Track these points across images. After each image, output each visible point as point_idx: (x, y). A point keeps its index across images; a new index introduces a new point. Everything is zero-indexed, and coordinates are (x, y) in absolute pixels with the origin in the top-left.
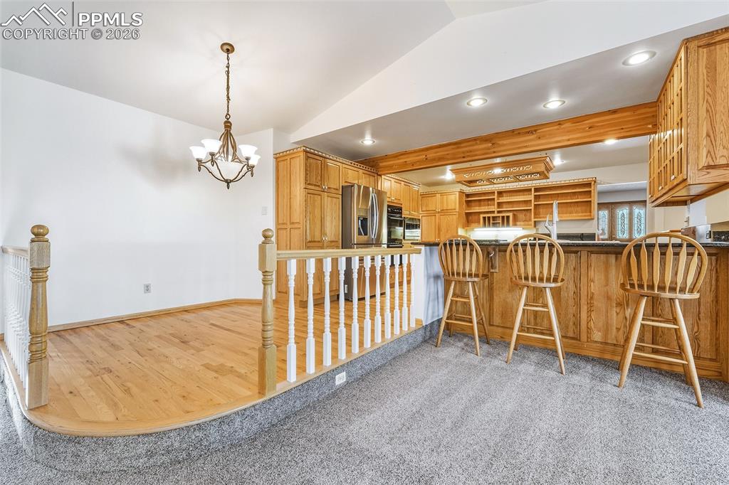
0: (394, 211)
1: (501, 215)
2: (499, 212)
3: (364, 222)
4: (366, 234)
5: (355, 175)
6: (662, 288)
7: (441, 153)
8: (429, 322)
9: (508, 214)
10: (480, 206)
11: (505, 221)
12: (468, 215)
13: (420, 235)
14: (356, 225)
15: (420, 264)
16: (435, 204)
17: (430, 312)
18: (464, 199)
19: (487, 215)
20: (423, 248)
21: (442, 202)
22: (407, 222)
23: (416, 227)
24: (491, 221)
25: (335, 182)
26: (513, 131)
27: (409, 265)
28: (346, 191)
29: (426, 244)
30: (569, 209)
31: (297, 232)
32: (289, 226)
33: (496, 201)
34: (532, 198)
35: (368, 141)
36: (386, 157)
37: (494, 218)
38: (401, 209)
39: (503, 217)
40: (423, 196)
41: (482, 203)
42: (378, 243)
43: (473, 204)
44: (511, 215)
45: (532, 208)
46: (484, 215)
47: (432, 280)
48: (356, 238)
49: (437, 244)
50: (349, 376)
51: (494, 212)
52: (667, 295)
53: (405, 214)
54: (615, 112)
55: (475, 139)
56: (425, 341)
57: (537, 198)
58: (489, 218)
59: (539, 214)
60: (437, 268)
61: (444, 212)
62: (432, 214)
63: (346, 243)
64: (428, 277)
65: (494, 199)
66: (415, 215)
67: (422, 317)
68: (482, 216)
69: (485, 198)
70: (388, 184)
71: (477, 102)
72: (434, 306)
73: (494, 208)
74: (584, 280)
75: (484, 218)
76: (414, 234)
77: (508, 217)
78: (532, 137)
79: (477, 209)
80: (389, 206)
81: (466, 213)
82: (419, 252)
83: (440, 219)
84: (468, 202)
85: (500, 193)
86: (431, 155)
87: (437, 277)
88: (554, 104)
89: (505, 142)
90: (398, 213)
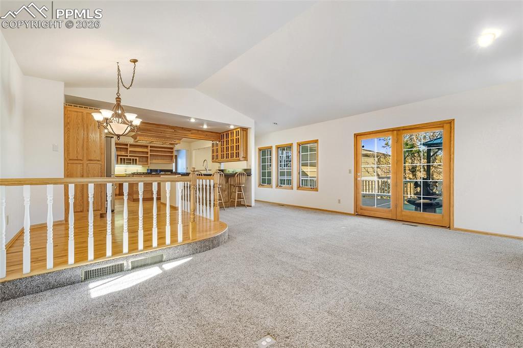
2: (130, 156)
9: (136, 158)
11: (135, 162)
19: (123, 157)
24: (125, 161)
30: (163, 158)
32: (85, 162)
34: (149, 151)
37: (127, 159)
39: (133, 159)
41: (122, 149)
44: (138, 158)
45: (149, 156)
46: (121, 157)
51: (127, 156)
54: (212, 132)
58: (124, 159)
65: (128, 148)
75: (121, 159)
77: (136, 160)
85: (131, 146)
88: (205, 127)
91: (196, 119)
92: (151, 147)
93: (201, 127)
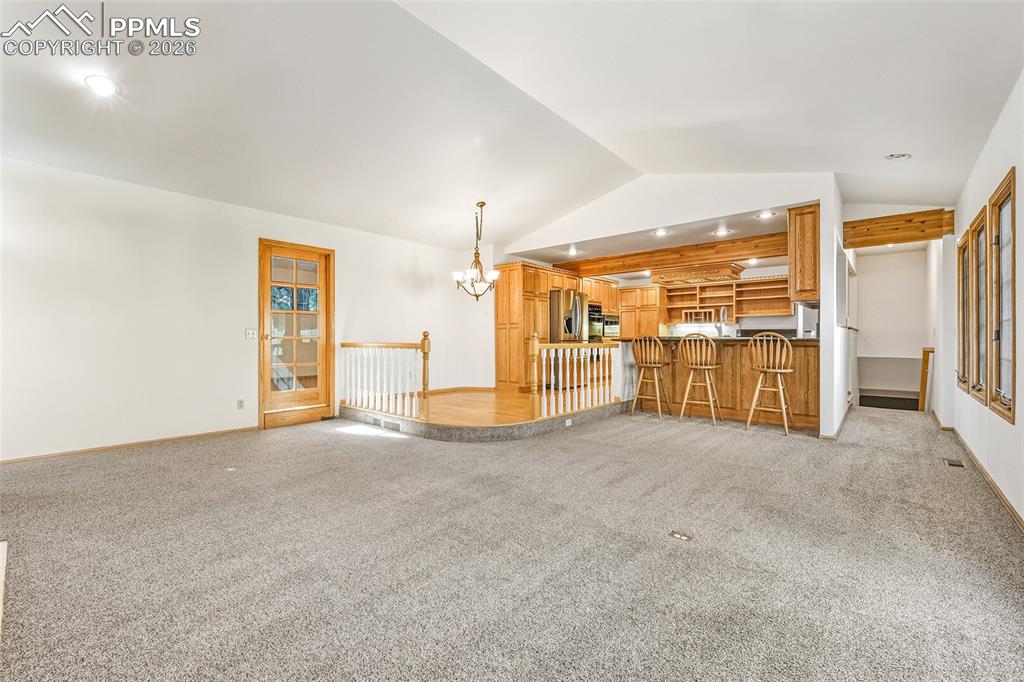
0: (595, 309)
1: (703, 310)
2: (701, 308)
3: (569, 322)
4: (570, 332)
5: (560, 280)
6: (768, 367)
7: (637, 260)
8: (625, 400)
10: (682, 301)
11: (708, 317)
12: (670, 310)
13: (619, 331)
14: (563, 324)
15: (618, 356)
16: (635, 299)
17: (626, 392)
18: (666, 293)
20: (620, 343)
21: (642, 298)
22: (606, 319)
23: (616, 323)
24: (694, 317)
25: (545, 287)
26: (697, 245)
27: (610, 356)
28: (554, 295)
29: (623, 341)
31: (516, 331)
32: (508, 326)
33: (698, 297)
34: (734, 294)
35: (573, 253)
36: (587, 262)
37: (697, 314)
38: (600, 307)
39: (705, 313)
40: (623, 291)
41: (685, 298)
42: (580, 340)
43: (675, 299)
44: (713, 310)
45: (734, 303)
46: (687, 311)
47: (627, 369)
48: (562, 335)
49: (631, 341)
50: (573, 422)
51: (695, 308)
52: (771, 370)
53: (605, 312)
55: (666, 250)
56: (622, 413)
57: (739, 294)
59: (742, 310)
60: (631, 359)
61: (644, 307)
62: (632, 309)
63: (554, 338)
64: (625, 365)
65: (696, 294)
66: (614, 312)
67: (619, 395)
68: (684, 311)
69: (687, 294)
70: (588, 284)
71: (661, 233)
72: (629, 389)
73: (696, 304)
74: (738, 365)
75: (686, 314)
76: (613, 330)
77: (710, 313)
78: (712, 251)
79: (679, 305)
80: (590, 306)
81: (668, 309)
82: (617, 346)
83: (640, 314)
84: (670, 298)
85: (703, 289)
86: (628, 261)
87: (631, 366)
88: (722, 232)
89: (691, 254)
90: (597, 311)
91: (668, 228)
92: (738, 286)
93: (713, 233)
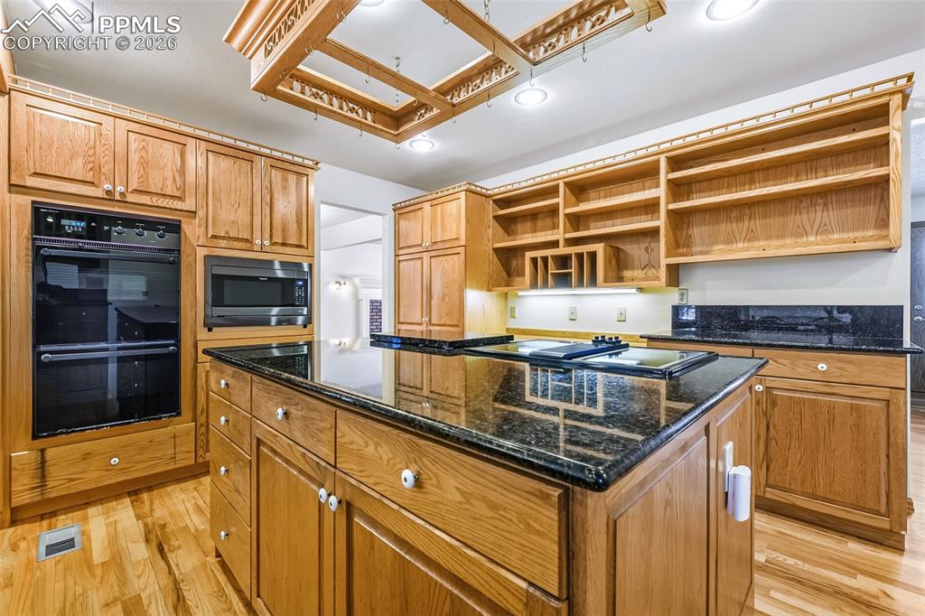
1: (574, 250)
2: (572, 242)
9: (593, 247)
10: (534, 229)
11: (587, 269)
12: (507, 255)
16: (421, 228)
19: (539, 254)
21: (433, 224)
33: (563, 213)
34: (662, 191)
39: (580, 256)
41: (538, 219)
44: (599, 248)
45: (661, 222)
46: (534, 254)
57: (679, 189)
58: (545, 259)
59: (688, 244)
61: (437, 248)
62: (417, 253)
68: (530, 256)
69: (541, 206)
73: (558, 232)
75: (534, 260)
77: (593, 255)
79: (519, 239)
81: (499, 251)
83: (430, 265)
84: (507, 223)
85: (580, 188)
92: (675, 164)
